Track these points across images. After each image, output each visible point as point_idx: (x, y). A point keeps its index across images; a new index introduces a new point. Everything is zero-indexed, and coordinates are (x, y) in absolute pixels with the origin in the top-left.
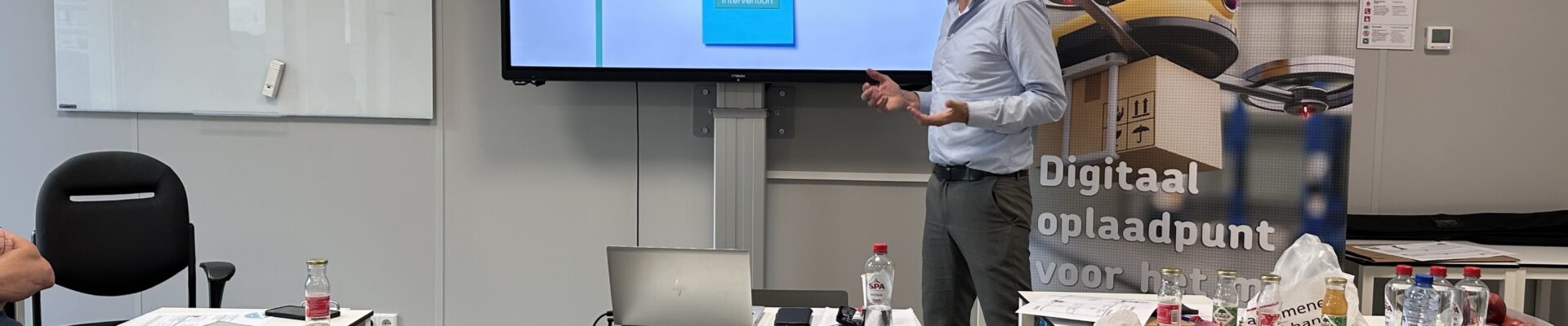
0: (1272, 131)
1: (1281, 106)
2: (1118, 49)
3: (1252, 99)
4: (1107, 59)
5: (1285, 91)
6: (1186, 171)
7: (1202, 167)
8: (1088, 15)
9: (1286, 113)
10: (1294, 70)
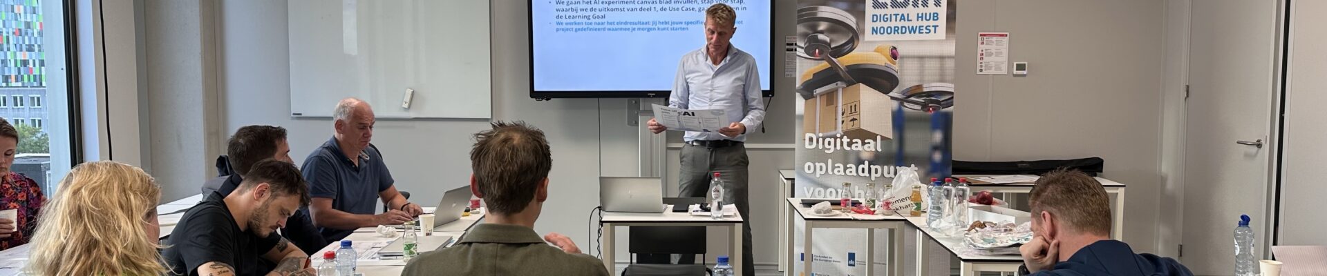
0: (916, 120)
1: (919, 107)
2: (841, 79)
3: (906, 104)
4: (837, 85)
5: (921, 100)
6: (875, 140)
7: (883, 138)
8: (826, 63)
9: (921, 111)
10: (925, 90)
